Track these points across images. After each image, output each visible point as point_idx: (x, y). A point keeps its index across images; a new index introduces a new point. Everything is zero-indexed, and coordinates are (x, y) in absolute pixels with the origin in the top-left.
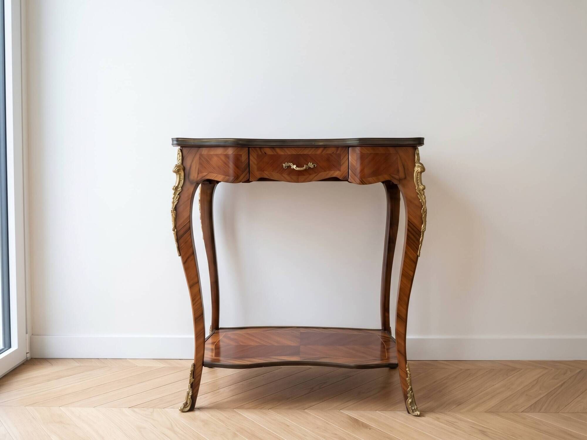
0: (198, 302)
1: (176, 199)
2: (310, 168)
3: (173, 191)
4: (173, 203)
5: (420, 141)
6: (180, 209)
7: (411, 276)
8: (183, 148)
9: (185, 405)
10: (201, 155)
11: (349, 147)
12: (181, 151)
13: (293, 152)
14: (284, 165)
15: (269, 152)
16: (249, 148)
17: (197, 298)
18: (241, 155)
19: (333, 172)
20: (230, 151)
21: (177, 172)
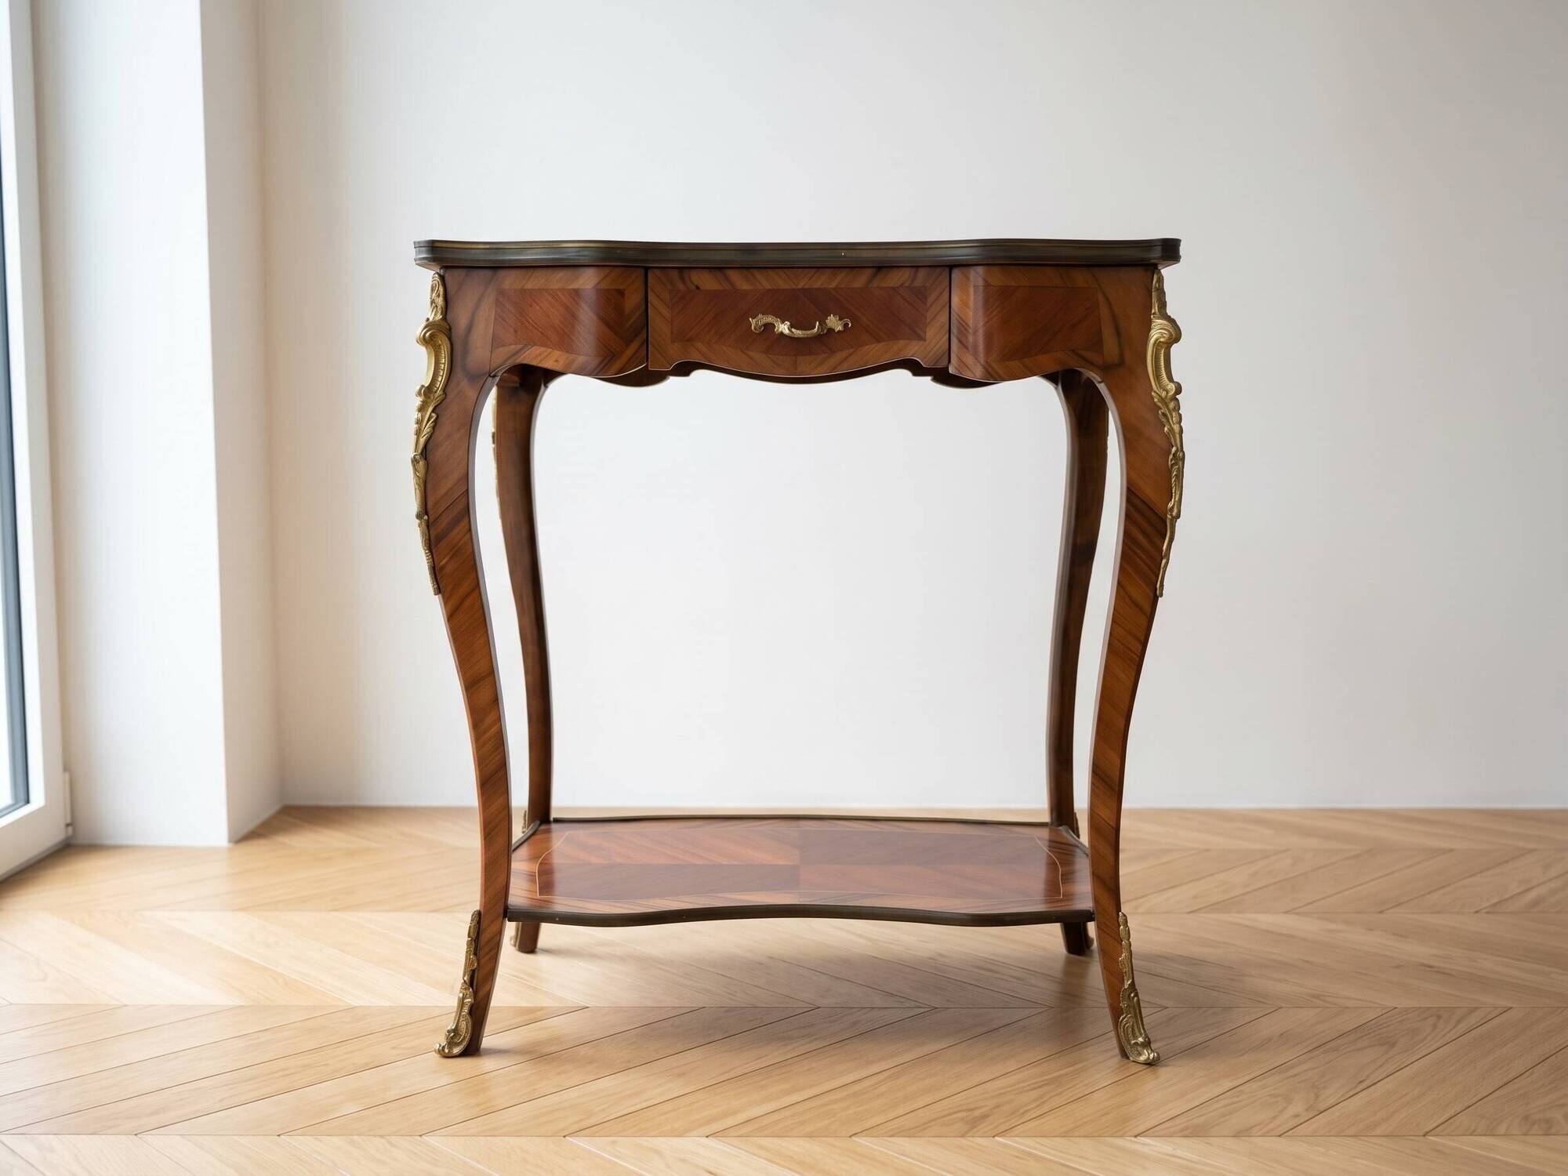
0: (493, 730)
1: (428, 422)
2: (831, 330)
3: (418, 401)
4: (418, 433)
5: (1170, 250)
6: (439, 455)
7: (1135, 653)
8: (448, 271)
9: (453, 1036)
10: (501, 293)
11: (951, 267)
12: (442, 278)
13: (781, 282)
14: (753, 322)
15: (708, 282)
16: (647, 269)
17: (488, 721)
18: (621, 293)
19: (902, 342)
20: (588, 281)
21: (428, 341)
